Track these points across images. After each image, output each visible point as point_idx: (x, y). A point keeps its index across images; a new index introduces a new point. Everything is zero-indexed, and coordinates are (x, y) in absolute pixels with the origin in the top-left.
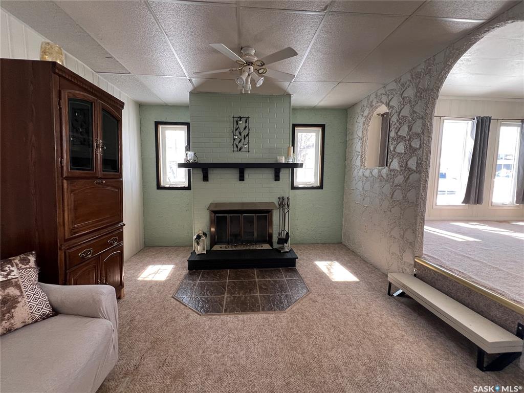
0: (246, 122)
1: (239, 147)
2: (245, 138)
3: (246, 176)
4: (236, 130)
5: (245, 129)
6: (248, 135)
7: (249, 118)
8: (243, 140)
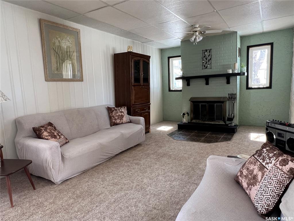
0: (209, 52)
1: (206, 66)
2: (209, 61)
3: (210, 82)
4: (204, 57)
5: (209, 56)
6: (211, 59)
7: (211, 49)
8: (208, 62)
